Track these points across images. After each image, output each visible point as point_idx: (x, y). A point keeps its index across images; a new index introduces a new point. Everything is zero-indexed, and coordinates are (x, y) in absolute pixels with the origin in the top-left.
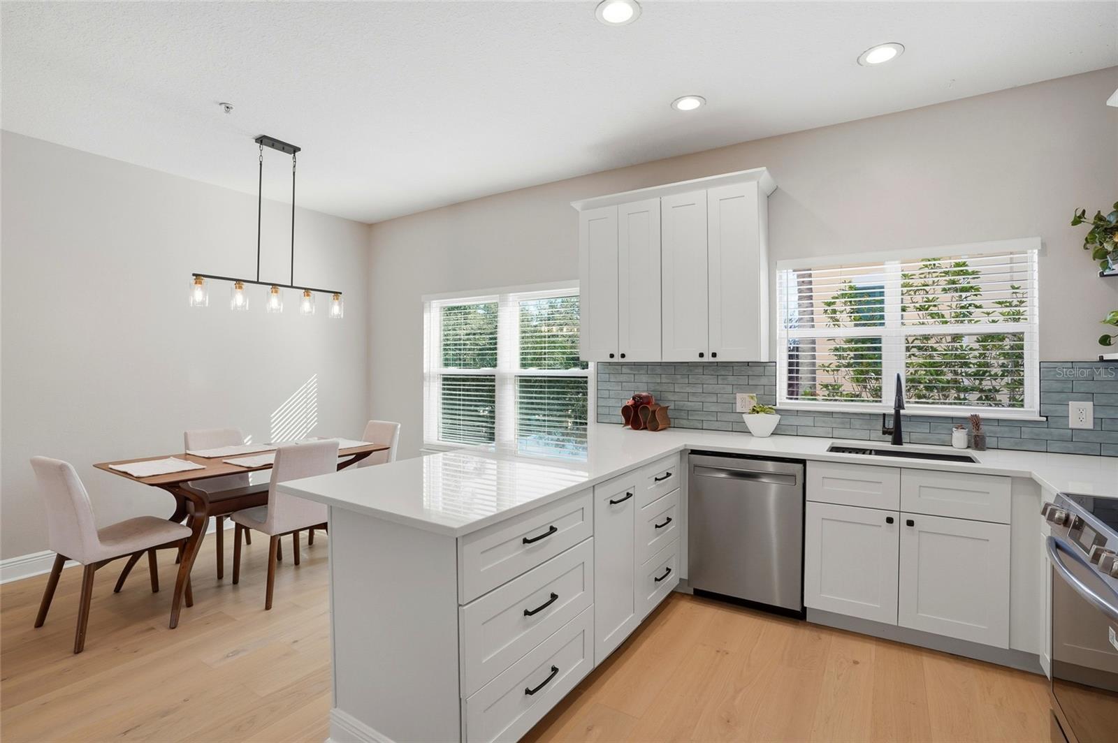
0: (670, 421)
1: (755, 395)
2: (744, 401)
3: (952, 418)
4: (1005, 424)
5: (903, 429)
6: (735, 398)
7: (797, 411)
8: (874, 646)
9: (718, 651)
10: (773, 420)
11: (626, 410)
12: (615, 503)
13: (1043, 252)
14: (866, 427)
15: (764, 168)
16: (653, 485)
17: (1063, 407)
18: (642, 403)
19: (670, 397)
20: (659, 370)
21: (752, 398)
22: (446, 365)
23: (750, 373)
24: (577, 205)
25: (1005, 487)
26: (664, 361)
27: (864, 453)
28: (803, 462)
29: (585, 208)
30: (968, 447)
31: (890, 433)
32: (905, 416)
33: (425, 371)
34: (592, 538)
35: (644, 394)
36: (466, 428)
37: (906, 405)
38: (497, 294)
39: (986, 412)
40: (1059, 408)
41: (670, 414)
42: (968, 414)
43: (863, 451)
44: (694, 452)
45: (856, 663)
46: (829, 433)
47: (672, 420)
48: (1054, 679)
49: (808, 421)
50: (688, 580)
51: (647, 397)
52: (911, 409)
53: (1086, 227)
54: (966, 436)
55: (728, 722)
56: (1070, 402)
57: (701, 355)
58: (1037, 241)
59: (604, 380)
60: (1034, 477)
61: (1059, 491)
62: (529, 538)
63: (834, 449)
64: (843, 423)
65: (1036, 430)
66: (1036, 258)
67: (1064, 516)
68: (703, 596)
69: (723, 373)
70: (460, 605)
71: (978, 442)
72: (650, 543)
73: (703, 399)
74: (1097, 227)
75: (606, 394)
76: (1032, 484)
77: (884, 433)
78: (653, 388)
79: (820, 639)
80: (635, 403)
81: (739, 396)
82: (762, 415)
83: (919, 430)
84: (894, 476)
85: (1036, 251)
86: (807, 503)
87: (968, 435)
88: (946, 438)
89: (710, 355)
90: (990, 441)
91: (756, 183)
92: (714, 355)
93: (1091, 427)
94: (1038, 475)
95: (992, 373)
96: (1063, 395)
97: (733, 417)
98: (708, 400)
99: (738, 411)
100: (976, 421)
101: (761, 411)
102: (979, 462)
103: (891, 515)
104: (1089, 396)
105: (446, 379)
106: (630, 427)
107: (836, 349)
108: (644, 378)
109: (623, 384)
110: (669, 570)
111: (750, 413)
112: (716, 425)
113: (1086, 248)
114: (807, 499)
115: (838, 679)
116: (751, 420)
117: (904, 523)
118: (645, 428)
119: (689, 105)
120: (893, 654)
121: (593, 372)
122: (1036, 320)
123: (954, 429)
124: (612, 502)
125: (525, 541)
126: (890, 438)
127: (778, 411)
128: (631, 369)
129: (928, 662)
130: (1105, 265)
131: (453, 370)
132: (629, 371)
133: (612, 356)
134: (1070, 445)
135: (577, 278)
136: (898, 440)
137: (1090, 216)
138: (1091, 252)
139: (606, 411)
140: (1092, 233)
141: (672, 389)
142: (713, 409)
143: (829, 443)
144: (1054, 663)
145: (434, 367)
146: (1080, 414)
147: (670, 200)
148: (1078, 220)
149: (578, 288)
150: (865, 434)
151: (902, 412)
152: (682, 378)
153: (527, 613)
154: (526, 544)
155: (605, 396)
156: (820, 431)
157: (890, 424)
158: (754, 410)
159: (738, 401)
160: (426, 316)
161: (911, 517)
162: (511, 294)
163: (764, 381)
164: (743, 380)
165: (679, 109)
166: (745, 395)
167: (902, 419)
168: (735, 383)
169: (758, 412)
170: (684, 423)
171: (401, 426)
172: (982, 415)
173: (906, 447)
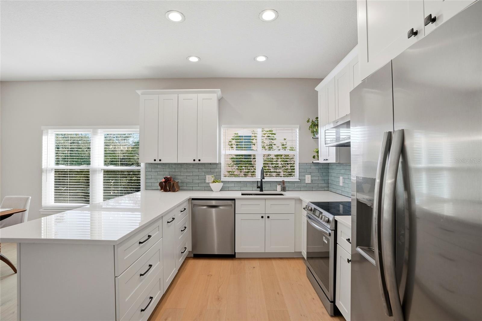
0: (179, 187)
1: (213, 176)
2: (209, 178)
3: (277, 182)
4: (291, 183)
5: (263, 186)
6: (206, 177)
7: (229, 181)
8: (258, 261)
9: (208, 276)
10: (221, 185)
11: (161, 184)
12: (169, 222)
13: (300, 130)
14: (252, 186)
15: (220, 90)
16: (180, 214)
17: (304, 177)
18: (168, 180)
19: (179, 177)
20: (174, 166)
21: (213, 177)
22: (57, 164)
23: (211, 167)
24: (139, 92)
25: (293, 202)
26: (178, 162)
27: (252, 195)
28: (234, 200)
29: (142, 94)
30: (281, 191)
31: (259, 188)
32: (263, 181)
33: (43, 167)
34: (162, 238)
35: (169, 177)
36: (71, 196)
37: (265, 178)
38: (92, 129)
39: (286, 179)
40: (303, 177)
41: (180, 185)
42: (281, 180)
43: (252, 194)
44: (193, 199)
45: (254, 267)
46: (239, 189)
47: (180, 187)
48: (308, 258)
49: (233, 185)
50: (192, 251)
51: (170, 178)
52: (267, 179)
53: (310, 124)
54: (281, 188)
55: (218, 299)
56: (306, 175)
57: (194, 160)
58: (298, 126)
59: (149, 171)
60: (300, 198)
61: (308, 201)
62: (142, 241)
63: (242, 194)
64: (244, 185)
65: (298, 184)
66: (298, 131)
67: (311, 208)
68: (198, 256)
69: (201, 167)
70: (116, 277)
71: (284, 189)
72: (180, 238)
73: (193, 178)
74: (312, 124)
75: (149, 177)
76: (300, 200)
77: (258, 188)
78: (171, 174)
79: (241, 263)
80: (165, 181)
81: (207, 176)
82: (217, 183)
83: (267, 186)
84: (263, 201)
85: (298, 129)
86: (236, 214)
87: (281, 187)
88: (275, 188)
89: (198, 160)
90: (287, 189)
91: (216, 94)
92: (199, 160)
93: (310, 182)
94: (301, 198)
95: (279, 167)
96: (304, 173)
97: (204, 185)
98: (195, 178)
99: (207, 182)
100: (283, 182)
101: (217, 182)
102: (285, 195)
103: (262, 215)
104: (310, 173)
105: (57, 171)
106: (163, 190)
107: (232, 158)
108: (168, 170)
109: (158, 172)
110: (186, 248)
111: (212, 183)
112: (198, 188)
113: (309, 130)
114: (236, 213)
115: (250, 274)
116: (212, 185)
117: (266, 217)
118: (170, 191)
119: (194, 59)
120: (264, 262)
121: (144, 167)
122: (298, 150)
123: (278, 185)
124: (168, 222)
125: (140, 243)
126: (259, 189)
127: (222, 182)
128: (162, 166)
129: (274, 262)
130: (314, 135)
131: (62, 167)
132: (160, 167)
133: (155, 160)
134: (306, 188)
135: (138, 125)
136: (261, 190)
137: (311, 121)
138: (310, 131)
139: (150, 184)
140: (311, 125)
141: (180, 174)
142: (198, 182)
143: (240, 193)
144: (307, 253)
145: (49, 165)
146: (308, 179)
147: (182, 96)
148: (308, 121)
149: (139, 129)
150: (251, 189)
151: (263, 180)
152: (184, 170)
153: (141, 275)
154: (140, 244)
155: (149, 178)
156: (237, 188)
157: (259, 185)
158: (214, 182)
159: (207, 178)
160: (44, 138)
161: (268, 215)
162: (99, 130)
163: (217, 170)
164: (209, 170)
165: (190, 61)
166: (210, 176)
167: (263, 183)
168: (206, 171)
169: (215, 182)
170: (185, 188)
171: (31, 198)
172: (285, 180)
173: (264, 192)
